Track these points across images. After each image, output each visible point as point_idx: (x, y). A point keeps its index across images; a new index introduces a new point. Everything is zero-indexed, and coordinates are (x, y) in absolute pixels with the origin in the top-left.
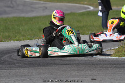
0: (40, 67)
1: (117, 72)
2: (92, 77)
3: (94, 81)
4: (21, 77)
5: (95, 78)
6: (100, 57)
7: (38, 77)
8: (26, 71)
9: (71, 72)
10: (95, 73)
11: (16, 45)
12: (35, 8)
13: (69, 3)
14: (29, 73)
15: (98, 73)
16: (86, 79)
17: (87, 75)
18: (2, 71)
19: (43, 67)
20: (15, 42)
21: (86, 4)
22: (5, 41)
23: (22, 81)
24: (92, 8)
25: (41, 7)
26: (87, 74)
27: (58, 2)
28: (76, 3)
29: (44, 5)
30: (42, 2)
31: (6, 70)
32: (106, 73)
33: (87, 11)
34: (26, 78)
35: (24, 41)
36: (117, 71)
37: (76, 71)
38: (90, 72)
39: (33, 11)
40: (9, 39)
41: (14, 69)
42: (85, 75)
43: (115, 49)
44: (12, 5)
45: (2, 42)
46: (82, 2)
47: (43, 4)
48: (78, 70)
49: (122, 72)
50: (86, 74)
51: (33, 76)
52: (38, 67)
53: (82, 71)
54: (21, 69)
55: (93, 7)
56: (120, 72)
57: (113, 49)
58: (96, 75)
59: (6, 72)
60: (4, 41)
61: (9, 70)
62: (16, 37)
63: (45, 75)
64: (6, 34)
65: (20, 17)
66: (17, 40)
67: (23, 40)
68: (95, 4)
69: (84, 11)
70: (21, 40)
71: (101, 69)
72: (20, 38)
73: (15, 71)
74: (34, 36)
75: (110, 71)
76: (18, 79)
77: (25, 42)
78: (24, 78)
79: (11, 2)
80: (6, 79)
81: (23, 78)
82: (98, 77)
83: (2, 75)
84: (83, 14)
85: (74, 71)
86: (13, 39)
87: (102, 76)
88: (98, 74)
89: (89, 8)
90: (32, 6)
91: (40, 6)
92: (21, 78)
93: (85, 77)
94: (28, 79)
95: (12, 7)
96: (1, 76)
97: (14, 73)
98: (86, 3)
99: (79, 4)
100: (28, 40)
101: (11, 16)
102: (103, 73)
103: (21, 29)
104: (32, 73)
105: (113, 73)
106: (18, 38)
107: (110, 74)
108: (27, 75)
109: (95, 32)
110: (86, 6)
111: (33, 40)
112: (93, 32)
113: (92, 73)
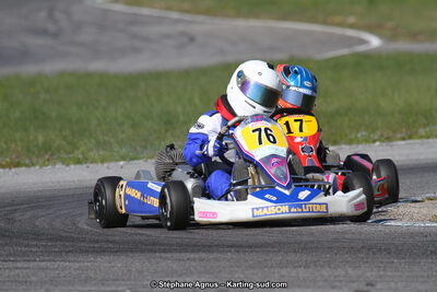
0: (169, 255)
4: (103, 284)
8: (119, 265)
9: (284, 271)
10: (369, 274)
11: (76, 179)
12: (147, 39)
13: (284, 18)
14: (129, 271)
15: (382, 273)
17: (341, 281)
18: (32, 264)
19: (180, 252)
20: (72, 166)
21: (352, 26)
22: (33, 165)
24: (375, 42)
25: (167, 36)
26: (339, 276)
27: (238, 15)
29: (180, 27)
30: (175, 15)
31: (43, 263)
32: (407, 274)
33: (356, 54)
34: (121, 288)
35: (106, 165)
37: (300, 267)
38: (350, 271)
39: (136, 50)
40: (47, 157)
41: (75, 261)
42: (332, 278)
44: (51, 27)
45: (23, 169)
46: (338, 19)
47: (177, 21)
48: (307, 266)
50: (335, 277)
52: (163, 255)
53: (322, 266)
54: (99, 259)
55: (380, 36)
59: (47, 268)
60: (27, 166)
61: (57, 264)
62: (73, 152)
64: (36, 138)
65: (89, 75)
66: (78, 162)
68: (390, 24)
70: (92, 163)
71: (393, 262)
72: (91, 154)
73: (77, 265)
74: (145, 147)
75: (425, 268)
77: (108, 168)
78: (114, 289)
79: (51, 15)
81: (108, 289)
84: (337, 65)
85: (295, 267)
86: (64, 156)
87: (392, 285)
88: (381, 277)
89: (365, 42)
90: (136, 29)
91: (164, 29)
92: (103, 288)
93: (334, 287)
95: (55, 35)
97: (74, 272)
98: (352, 20)
99: (325, 23)
100: (122, 163)
101: (51, 67)
102: (398, 274)
104: (140, 272)
107: (422, 276)
108: (123, 280)
109: (382, 136)
110: (350, 33)
111: (141, 161)
112: (374, 131)
113: (359, 272)
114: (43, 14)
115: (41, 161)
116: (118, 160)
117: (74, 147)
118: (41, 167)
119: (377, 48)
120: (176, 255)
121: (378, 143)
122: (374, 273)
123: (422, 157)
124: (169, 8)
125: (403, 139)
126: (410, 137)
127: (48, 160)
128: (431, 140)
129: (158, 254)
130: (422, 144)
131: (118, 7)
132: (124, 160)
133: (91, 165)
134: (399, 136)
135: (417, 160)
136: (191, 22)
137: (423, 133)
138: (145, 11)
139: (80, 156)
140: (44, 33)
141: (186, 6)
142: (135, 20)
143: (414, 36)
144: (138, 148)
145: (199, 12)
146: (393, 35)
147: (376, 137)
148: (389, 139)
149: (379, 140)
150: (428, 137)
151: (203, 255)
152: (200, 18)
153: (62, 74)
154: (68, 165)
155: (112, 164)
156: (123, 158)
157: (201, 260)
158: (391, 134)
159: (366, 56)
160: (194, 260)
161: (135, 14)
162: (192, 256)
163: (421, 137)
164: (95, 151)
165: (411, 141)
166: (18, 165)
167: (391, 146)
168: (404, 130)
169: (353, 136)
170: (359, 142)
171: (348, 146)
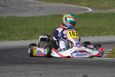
0: (35, 65)
1: (108, 70)
4: (17, 73)
7: (33, 73)
8: (22, 68)
9: (65, 70)
10: (87, 71)
11: (11, 44)
13: (66, 3)
14: (24, 69)
16: (78, 75)
19: (38, 64)
20: (10, 41)
21: (84, 6)
23: (18, 76)
24: (90, 10)
27: (54, 2)
28: (74, 4)
29: (39, 5)
30: (38, 2)
33: (85, 13)
34: (22, 74)
36: (109, 70)
37: (69, 69)
38: (82, 70)
39: (28, 11)
41: (10, 66)
42: (78, 72)
46: (81, 4)
48: (71, 68)
49: (113, 71)
51: (28, 72)
53: (75, 69)
54: (16, 66)
56: (111, 71)
58: (88, 73)
59: (2, 68)
61: (5, 67)
62: (10, 37)
63: (39, 72)
66: (11, 40)
67: (18, 40)
68: (94, 5)
70: (15, 40)
71: (93, 68)
73: (10, 67)
74: (29, 37)
76: (13, 74)
78: (20, 74)
79: (5, 1)
80: (2, 74)
81: (18, 74)
82: (90, 74)
84: (80, 16)
85: (68, 69)
86: (7, 38)
87: (93, 74)
89: (88, 10)
90: (27, 5)
92: (17, 74)
93: (78, 74)
94: (24, 75)
98: (84, 4)
99: (77, 5)
100: (23, 41)
102: (95, 71)
103: (15, 28)
104: (27, 69)
105: (104, 71)
106: (13, 38)
107: (101, 72)
108: (22, 71)
112: (89, 33)
113: (85, 70)
114: (3, 1)
115: (1, 40)
116: (22, 40)
118: (1, 41)
120: (37, 65)
121: (90, 37)
125: (97, 36)
127: (3, 39)
128: (104, 36)
129: (32, 65)
130: (102, 37)
132: (24, 40)
134: (96, 35)
135: (101, 41)
137: (103, 34)
140: (3, 6)
142: (27, 3)
143: (101, 8)
144: (27, 37)
145: (44, 1)
146: (95, 8)
149: (91, 36)
150: (104, 35)
151: (44, 65)
153: (8, 17)
154: (9, 41)
155: (20, 41)
157: (43, 66)
158: (94, 34)
159: (88, 14)
160: (41, 66)
162: (41, 65)
163: (102, 35)
164: (16, 37)
165: (99, 36)
167: (94, 37)
168: (97, 33)
169: (84, 35)
170: (85, 36)
171: (83, 37)
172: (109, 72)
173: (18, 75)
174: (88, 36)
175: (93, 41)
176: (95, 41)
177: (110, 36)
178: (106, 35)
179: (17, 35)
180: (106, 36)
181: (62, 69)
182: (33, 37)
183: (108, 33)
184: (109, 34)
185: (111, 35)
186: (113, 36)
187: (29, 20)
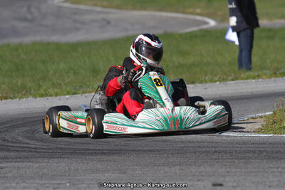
0: (94, 157)
1: (271, 168)
2: (213, 180)
3: (219, 188)
4: (52, 179)
5: (220, 180)
6: (231, 134)
7: (92, 180)
8: (64, 165)
9: (167, 169)
11: (40, 106)
12: (83, 23)
13: (160, 10)
14: (70, 169)
15: (228, 170)
16: (199, 183)
17: (203, 176)
18: (9, 164)
19: (102, 155)
20: (38, 99)
21: (199, 14)
22: (15, 98)
23: (54, 188)
24: (212, 23)
26: (202, 172)
27: (134, 9)
28: (177, 11)
29: (102, 16)
30: (99, 9)
31: (16, 164)
32: (245, 170)
33: (201, 30)
34: (64, 182)
35: (58, 97)
36: (272, 166)
37: (176, 165)
38: (208, 169)
39: (77, 29)
40: (23, 93)
41: (36, 162)
42: (197, 174)
43: (265, 116)
44: (29, 16)
45: (9, 100)
46: (191, 10)
47: (100, 12)
48: (181, 165)
49: (283, 168)
50: (199, 173)
51: (80, 178)
52: (91, 157)
53: (190, 165)
54: (51, 161)
55: (215, 19)
56: (277, 168)
57: (261, 117)
58: (222, 176)
59: (18, 167)
60: (11, 98)
61: (25, 164)
62: (39, 90)
63: (106, 175)
64: (17, 82)
65: (48, 44)
66: (42, 96)
67: (56, 95)
68: (220, 13)
69: (195, 29)
70: (51, 96)
71: (235, 162)
73: (37, 165)
74: (81, 87)
75: (255, 166)
76: (44, 184)
78: (60, 182)
79: (29, 10)
80: (17, 184)
81: (56, 182)
82: (227, 179)
83: (10, 175)
84: (192, 36)
85: (174, 166)
86: (33, 92)
87: (236, 178)
88: (228, 172)
89: (207, 23)
90: (77, 17)
91: (93, 17)
92: (53, 182)
93: (199, 180)
94: (68, 184)
95: (31, 21)
96: (7, 177)
97: (35, 170)
98: (198, 11)
99: (183, 12)
100: (67, 96)
101: (27, 40)
104: (76, 170)
105: (262, 170)
106: (45, 90)
107: (254, 172)
108: (65, 176)
109: (220, 78)
110: (199, 18)
111: (79, 95)
112: (215, 76)
113: (214, 169)
114: (25, 9)
115: (20, 95)
116: (65, 95)
117: (40, 87)
118: (21, 98)
119: (214, 27)
120: (98, 157)
121: (218, 83)
122: (223, 170)
123: (245, 91)
124: (95, 5)
125: (233, 80)
126: (237, 79)
127: (24, 95)
128: (249, 81)
129: (87, 157)
130: (244, 83)
131: (66, 5)
133: (49, 98)
134: (230, 78)
135: (242, 93)
136: (108, 13)
137: (245, 77)
138: (82, 7)
139: (43, 92)
141: (105, 3)
142: (76, 12)
144: (77, 87)
145: (112, 8)
146: (222, 19)
147: (217, 79)
148: (224, 80)
149: (219, 81)
150: (247, 79)
152: (113, 10)
153: (34, 44)
154: (36, 98)
156: (68, 93)
158: (225, 77)
161: (76, 9)
163: (243, 79)
164: (52, 89)
165: (237, 81)
166: (6, 98)
167: (226, 84)
168: (233, 75)
169: (203, 78)
170: (206, 82)
171: (200, 85)
172: (272, 172)
173: (56, 186)
174: (212, 81)
175: (226, 92)
176: (230, 92)
177: (260, 80)
178: (254, 78)
179: (54, 84)
180: (253, 81)
181: (159, 168)
182: (89, 87)
183: (256, 74)
184: (259, 77)
185: (264, 77)
186: (268, 80)
187: (80, 49)
